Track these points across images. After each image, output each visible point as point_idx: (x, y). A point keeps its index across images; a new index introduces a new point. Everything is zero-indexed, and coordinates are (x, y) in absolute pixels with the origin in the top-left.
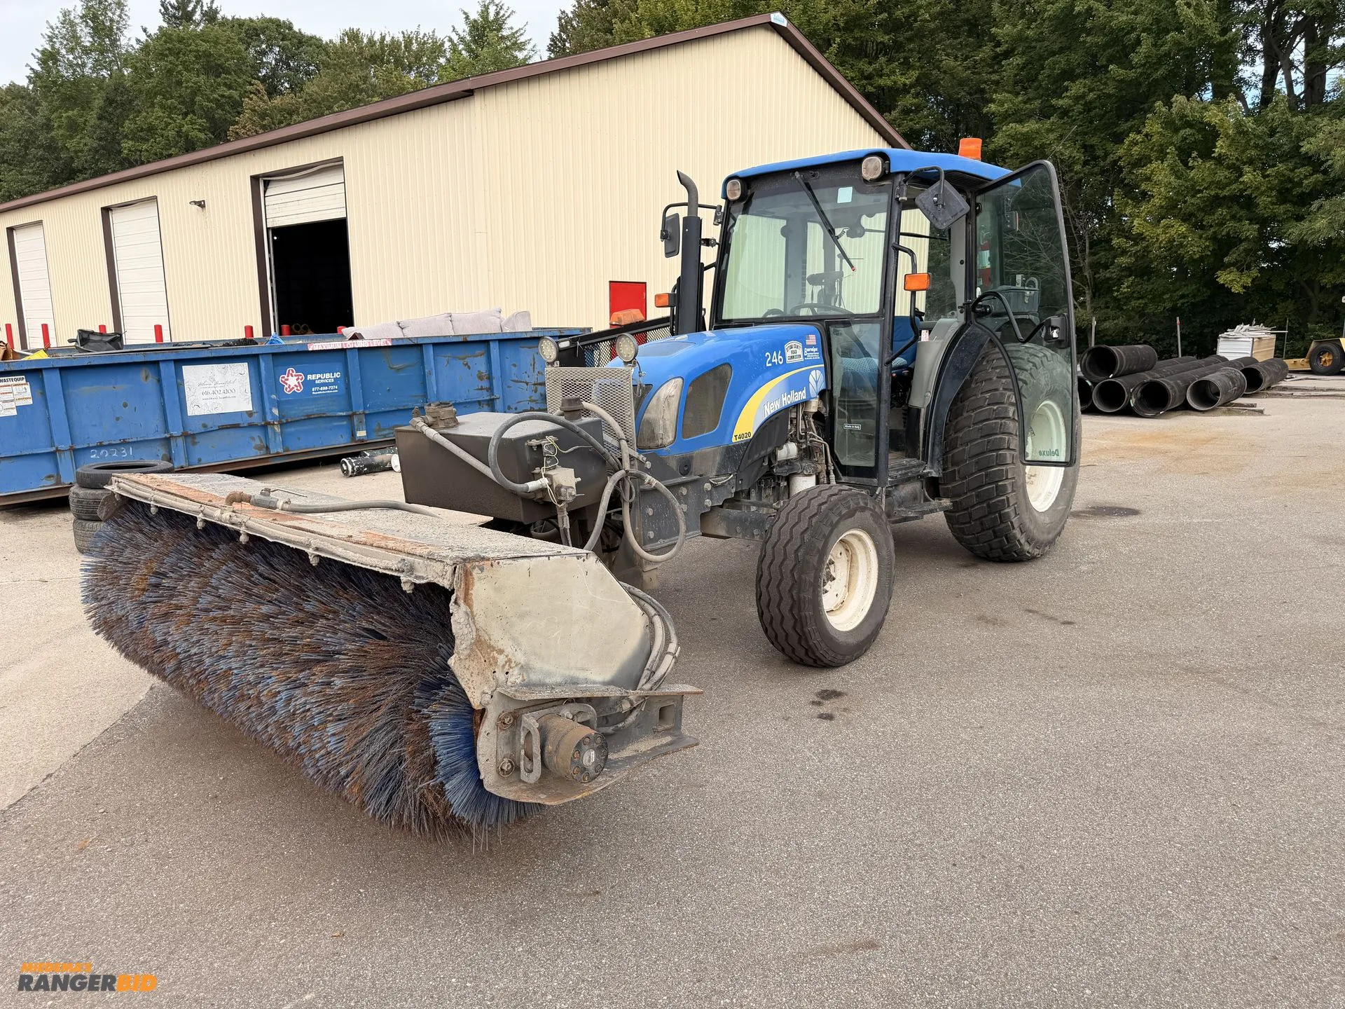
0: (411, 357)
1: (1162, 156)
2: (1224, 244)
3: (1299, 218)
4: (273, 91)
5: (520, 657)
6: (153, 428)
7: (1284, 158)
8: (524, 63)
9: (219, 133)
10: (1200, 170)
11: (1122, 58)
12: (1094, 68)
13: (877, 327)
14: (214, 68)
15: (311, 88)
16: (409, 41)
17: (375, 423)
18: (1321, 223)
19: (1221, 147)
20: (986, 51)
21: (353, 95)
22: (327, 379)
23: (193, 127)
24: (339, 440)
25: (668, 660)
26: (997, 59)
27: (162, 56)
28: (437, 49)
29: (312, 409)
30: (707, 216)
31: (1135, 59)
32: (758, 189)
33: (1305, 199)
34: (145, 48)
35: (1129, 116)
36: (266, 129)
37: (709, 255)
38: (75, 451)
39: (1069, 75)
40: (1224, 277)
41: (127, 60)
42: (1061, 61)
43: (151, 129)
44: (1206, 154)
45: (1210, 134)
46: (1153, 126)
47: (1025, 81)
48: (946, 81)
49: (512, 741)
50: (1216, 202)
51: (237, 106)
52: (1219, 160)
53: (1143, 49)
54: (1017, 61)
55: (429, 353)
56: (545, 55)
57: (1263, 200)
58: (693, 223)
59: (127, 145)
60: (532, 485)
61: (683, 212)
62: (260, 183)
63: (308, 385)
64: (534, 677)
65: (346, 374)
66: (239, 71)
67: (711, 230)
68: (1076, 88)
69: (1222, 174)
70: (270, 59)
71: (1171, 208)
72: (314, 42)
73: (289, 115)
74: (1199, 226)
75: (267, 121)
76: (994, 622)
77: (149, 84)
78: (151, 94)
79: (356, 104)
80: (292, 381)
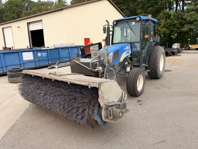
0: (57, 50)
1: (163, 18)
2: (172, 32)
3: (182, 28)
4: (27, 10)
5: (107, 98)
6: (18, 62)
7: (181, 19)
8: (67, 5)
9: (19, 16)
10: (168, 21)
11: (157, 4)
12: (152, 6)
13: (139, 44)
14: (17, 6)
15: (33, 9)
16: (48, 2)
17: (52, 61)
18: (186, 28)
19: (171, 17)
20: (137, 3)
21: (40, 10)
22: (45, 54)
23: (15, 15)
24: (47, 64)
25: (126, 97)
26: (138, 5)
27: (9, 4)
28: (53, 3)
29: (43, 59)
30: (110, 27)
31: (159, 4)
32: (119, 23)
33: (183, 25)
34: (6, 3)
35: (157, 13)
36: (27, 16)
37: (111, 33)
38: (6, 66)
39: (149, 7)
40: (172, 36)
41: (3, 5)
42: (148, 5)
43: (8, 16)
44: (169, 18)
45: (170, 15)
46: (161, 14)
47: (142, 8)
48: (131, 8)
49: (106, 112)
50: (171, 25)
51: (21, 12)
52: (171, 19)
53: (160, 3)
54: (141, 5)
55: (60, 50)
56: (70, 4)
57: (177, 25)
58: (108, 28)
59: (4, 18)
60: (96, 70)
61: (107, 26)
62: (28, 24)
63: (42, 55)
64: (108, 101)
65: (47, 53)
66: (21, 7)
67: (111, 29)
68: (150, 9)
69: (172, 21)
70: (26, 5)
71: (164, 26)
72: (33, 2)
73: (30, 14)
74: (168, 29)
75: (27, 15)
76: (158, 88)
77: (7, 9)
78: (8, 10)
79: (41, 12)
80: (39, 54)
